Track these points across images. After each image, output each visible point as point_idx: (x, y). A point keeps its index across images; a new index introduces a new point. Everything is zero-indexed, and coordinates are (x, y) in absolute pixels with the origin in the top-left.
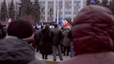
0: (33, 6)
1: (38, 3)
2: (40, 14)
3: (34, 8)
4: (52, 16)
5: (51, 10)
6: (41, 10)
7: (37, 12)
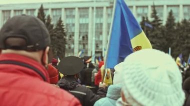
0: (54, 32)
1: (63, 26)
2: (66, 43)
3: (55, 35)
4: (86, 47)
5: (83, 37)
6: (67, 38)
7: (61, 41)
